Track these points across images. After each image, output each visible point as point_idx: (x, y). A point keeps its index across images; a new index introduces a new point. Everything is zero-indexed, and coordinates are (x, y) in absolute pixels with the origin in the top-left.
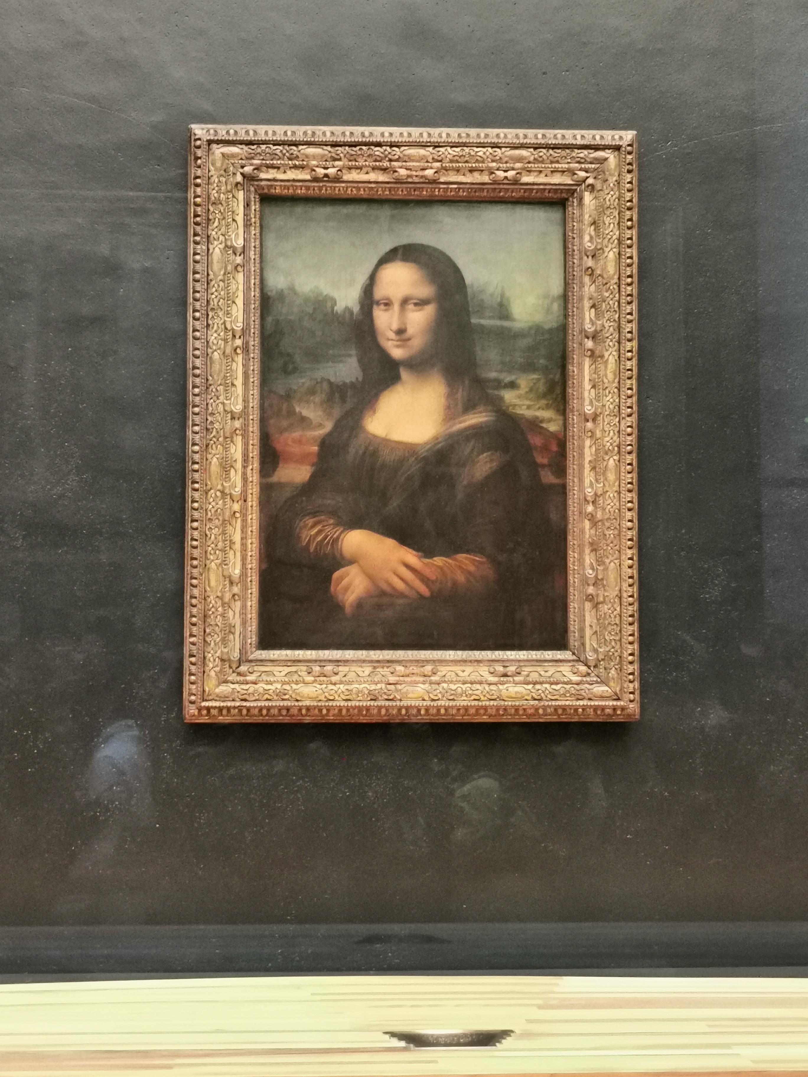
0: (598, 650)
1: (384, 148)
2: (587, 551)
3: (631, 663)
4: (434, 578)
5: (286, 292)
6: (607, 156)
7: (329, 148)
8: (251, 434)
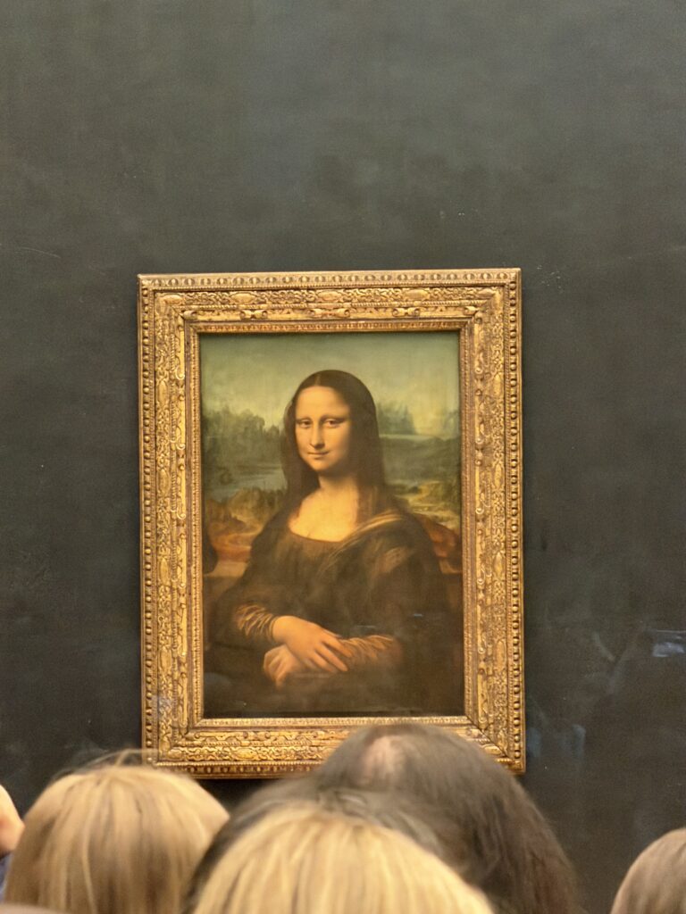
0: (488, 716)
1: (303, 291)
2: (479, 631)
3: (517, 726)
4: (350, 656)
5: (222, 415)
6: (493, 292)
7: (255, 293)
8: (194, 538)
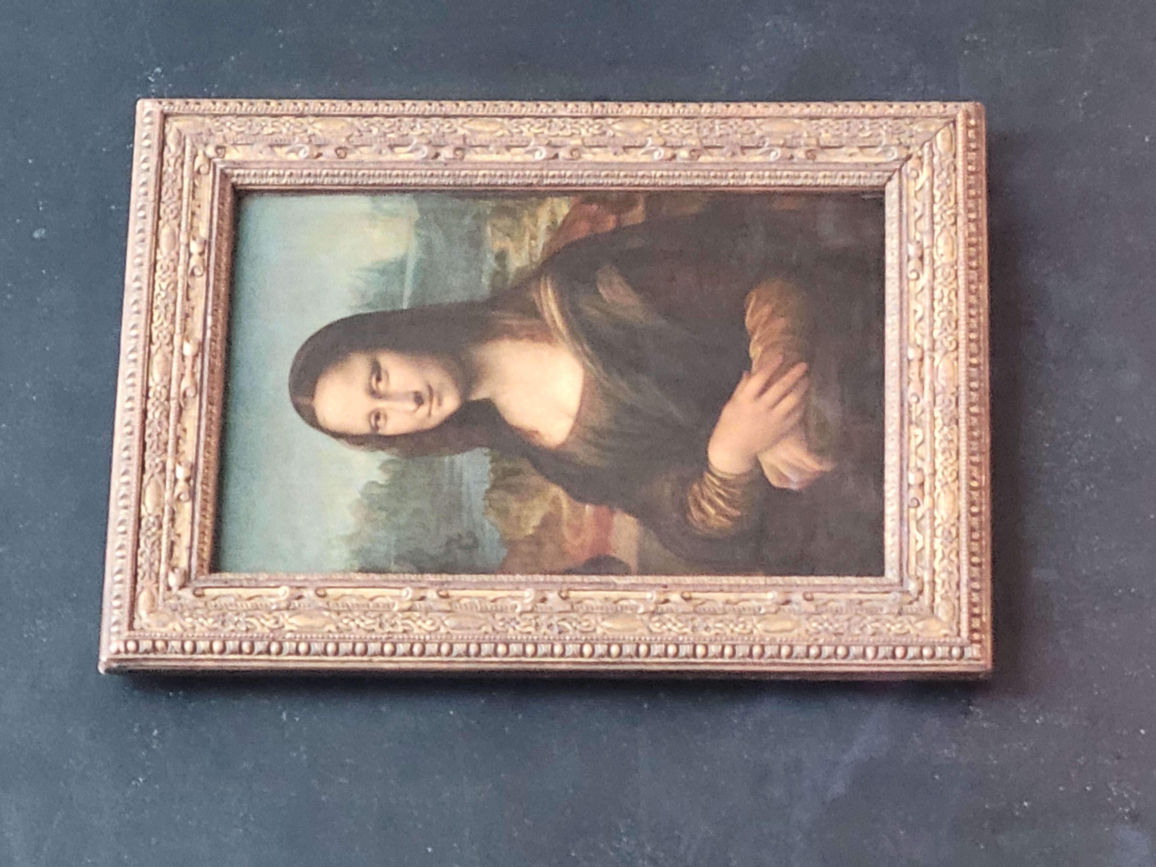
0: (886, 146)
1: (149, 406)
2: (744, 159)
3: (903, 108)
4: (780, 358)
5: (355, 547)
6: (174, 130)
